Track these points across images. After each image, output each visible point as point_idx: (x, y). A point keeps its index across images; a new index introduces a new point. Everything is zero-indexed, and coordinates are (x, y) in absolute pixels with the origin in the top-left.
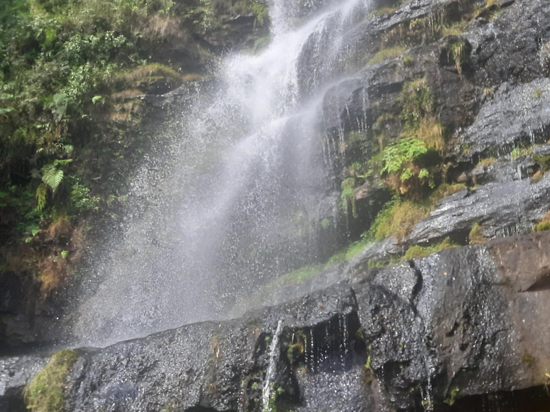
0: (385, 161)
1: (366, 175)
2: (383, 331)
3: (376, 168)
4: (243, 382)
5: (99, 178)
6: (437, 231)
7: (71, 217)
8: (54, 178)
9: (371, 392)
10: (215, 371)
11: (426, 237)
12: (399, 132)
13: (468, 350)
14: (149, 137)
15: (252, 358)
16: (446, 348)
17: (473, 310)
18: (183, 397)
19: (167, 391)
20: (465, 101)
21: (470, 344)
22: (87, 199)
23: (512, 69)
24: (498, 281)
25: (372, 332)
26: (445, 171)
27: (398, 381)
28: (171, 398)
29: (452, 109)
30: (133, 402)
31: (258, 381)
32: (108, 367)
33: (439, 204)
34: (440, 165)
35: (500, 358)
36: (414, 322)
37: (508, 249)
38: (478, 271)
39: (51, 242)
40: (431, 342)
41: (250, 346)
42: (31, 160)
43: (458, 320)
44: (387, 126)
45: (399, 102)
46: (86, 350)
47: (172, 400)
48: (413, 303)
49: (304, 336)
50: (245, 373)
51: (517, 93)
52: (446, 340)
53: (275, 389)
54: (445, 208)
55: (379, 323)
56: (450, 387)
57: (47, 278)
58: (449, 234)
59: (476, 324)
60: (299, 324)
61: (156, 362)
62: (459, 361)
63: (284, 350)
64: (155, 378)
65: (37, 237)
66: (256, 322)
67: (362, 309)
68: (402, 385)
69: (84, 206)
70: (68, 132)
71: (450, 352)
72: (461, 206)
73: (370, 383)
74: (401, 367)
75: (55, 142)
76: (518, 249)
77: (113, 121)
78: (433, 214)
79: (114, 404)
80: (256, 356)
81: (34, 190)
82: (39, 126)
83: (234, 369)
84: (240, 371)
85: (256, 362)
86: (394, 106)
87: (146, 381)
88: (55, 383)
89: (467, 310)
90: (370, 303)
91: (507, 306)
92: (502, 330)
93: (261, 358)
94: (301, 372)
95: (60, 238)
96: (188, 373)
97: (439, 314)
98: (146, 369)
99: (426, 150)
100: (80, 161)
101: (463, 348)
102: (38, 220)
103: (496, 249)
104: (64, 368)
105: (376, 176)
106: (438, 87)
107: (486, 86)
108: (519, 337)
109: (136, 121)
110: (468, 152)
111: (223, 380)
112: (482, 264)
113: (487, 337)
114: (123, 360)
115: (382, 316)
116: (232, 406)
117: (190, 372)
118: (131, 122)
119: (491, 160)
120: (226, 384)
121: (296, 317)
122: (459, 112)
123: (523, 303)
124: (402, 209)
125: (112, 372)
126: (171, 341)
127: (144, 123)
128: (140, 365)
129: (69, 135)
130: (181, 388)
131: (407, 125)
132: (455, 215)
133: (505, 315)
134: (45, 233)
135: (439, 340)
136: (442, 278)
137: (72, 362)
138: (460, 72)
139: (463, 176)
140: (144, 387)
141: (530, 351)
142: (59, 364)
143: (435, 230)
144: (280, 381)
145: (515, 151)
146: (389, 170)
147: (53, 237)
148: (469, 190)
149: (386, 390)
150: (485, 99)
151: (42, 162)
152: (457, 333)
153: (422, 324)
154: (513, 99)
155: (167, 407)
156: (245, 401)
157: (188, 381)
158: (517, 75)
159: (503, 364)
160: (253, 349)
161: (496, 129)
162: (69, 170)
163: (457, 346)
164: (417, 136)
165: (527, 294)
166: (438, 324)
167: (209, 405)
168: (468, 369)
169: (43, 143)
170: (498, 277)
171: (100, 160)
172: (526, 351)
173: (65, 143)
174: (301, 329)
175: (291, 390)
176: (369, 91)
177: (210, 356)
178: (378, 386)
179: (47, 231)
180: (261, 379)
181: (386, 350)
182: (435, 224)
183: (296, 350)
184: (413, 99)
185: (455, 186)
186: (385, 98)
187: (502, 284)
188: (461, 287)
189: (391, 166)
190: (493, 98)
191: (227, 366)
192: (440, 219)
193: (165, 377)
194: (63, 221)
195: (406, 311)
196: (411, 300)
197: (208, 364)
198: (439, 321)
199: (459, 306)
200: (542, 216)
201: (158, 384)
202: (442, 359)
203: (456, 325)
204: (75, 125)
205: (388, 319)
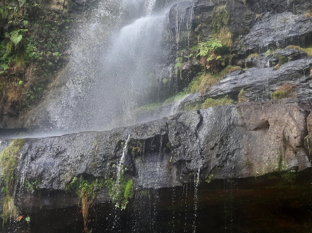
0: (199, 50)
1: (189, 56)
2: (180, 145)
3: (195, 53)
4: (108, 164)
5: (43, 41)
6: (222, 92)
7: (26, 62)
8: (17, 38)
9: (171, 173)
10: (94, 157)
11: (216, 94)
12: (209, 34)
13: (220, 158)
14: (72, 20)
15: (114, 152)
16: (209, 155)
17: (225, 138)
18: (78, 168)
19: (70, 164)
20: (246, 20)
21: (222, 154)
22: (36, 53)
23: (273, 5)
24: (240, 124)
25: (174, 145)
26: (231, 58)
27: (184, 169)
28: (72, 168)
29: (238, 24)
30: (52, 168)
31: (116, 164)
32: (40, 150)
33: (225, 77)
34: (229, 54)
35: (235, 162)
36: (195, 142)
37: (247, 109)
38: (230, 118)
39: (14, 75)
40: (203, 152)
41: (113, 146)
42: (5, 27)
43: (217, 142)
44: (203, 30)
45: (210, 17)
46: (29, 140)
47: (72, 169)
48: (196, 132)
49: (140, 144)
50: (110, 159)
51: (274, 19)
52: (210, 152)
53: (124, 168)
54: (227, 79)
55: (178, 140)
56: (209, 174)
57: (11, 94)
58: (228, 93)
59: (226, 145)
60: (139, 138)
61: (65, 149)
62: (215, 162)
63: (130, 150)
64: (64, 158)
65: (7, 71)
66: (117, 134)
67: (170, 133)
68: (186, 172)
69: (33, 57)
70: (27, 13)
71: (211, 157)
72: (236, 79)
73: (171, 169)
74: (186, 163)
75: (19, 18)
76: (252, 109)
77: (52, 9)
78: (221, 82)
79: (42, 168)
80: (116, 151)
81: (5, 44)
82: (10, 8)
83: (104, 157)
84: (107, 158)
85: (115, 154)
86: (207, 19)
87: (59, 158)
88: (12, 155)
89: (222, 137)
90: (175, 130)
91: (242, 137)
92: (238, 149)
93: (118, 152)
94: (137, 161)
95: (19, 73)
96: (81, 156)
97: (208, 139)
98: (60, 153)
99: (222, 46)
100: (33, 30)
101: (218, 156)
102: (8, 61)
103: (241, 108)
104: (18, 148)
105: (194, 58)
106: (232, 11)
107: (258, 13)
108: (246, 153)
109: (65, 11)
110: (244, 49)
111: (98, 161)
112: (233, 115)
113: (230, 152)
114: (48, 146)
115: (180, 137)
116: (102, 175)
117: (82, 156)
118: (62, 11)
119: (256, 55)
120: (100, 163)
121: (137, 134)
122: (242, 26)
123: (250, 136)
124: (206, 77)
125: (42, 152)
126: (73, 139)
127: (70, 12)
128: (57, 150)
129: (27, 15)
130: (77, 164)
131: (213, 31)
132: (232, 84)
133: (241, 142)
134: (11, 70)
135: (206, 152)
136: (212, 121)
137: (22, 145)
138: (245, 3)
139: (240, 62)
140: (58, 161)
141: (250, 160)
142: (15, 145)
143: (221, 91)
144: (126, 165)
145: (268, 51)
146: (201, 55)
147: (15, 72)
148: (242, 70)
149: (178, 173)
150: (257, 20)
151: (11, 29)
152: (216, 148)
153: (199, 143)
154: (271, 21)
155: (69, 172)
156: (108, 173)
157: (80, 161)
158: (275, 8)
159: (236, 165)
160: (115, 148)
161: (260, 38)
162: (26, 36)
163: (215, 155)
164: (218, 37)
165: (253, 132)
166: (207, 144)
167: (90, 173)
168: (219, 166)
169: (12, 18)
170: (240, 122)
171: (44, 31)
172: (248, 160)
173: (24, 19)
174: (139, 140)
175: (132, 170)
176: (195, 9)
177: (93, 149)
178: (175, 171)
179: (12, 68)
180: (117, 163)
181: (180, 154)
182: (222, 87)
183: (136, 150)
184: (218, 16)
185: (235, 67)
186: (203, 14)
187: (241, 126)
188: (221, 126)
189: (202, 53)
190: (261, 20)
191: (101, 155)
192: (225, 85)
193: (69, 157)
194: (22, 64)
195: (192, 136)
196: (196, 131)
197: (92, 153)
198: (208, 142)
199: (219, 135)
200: (277, 88)
201: (65, 160)
202: (207, 161)
203: (216, 144)
204: (31, 9)
205: (183, 139)
